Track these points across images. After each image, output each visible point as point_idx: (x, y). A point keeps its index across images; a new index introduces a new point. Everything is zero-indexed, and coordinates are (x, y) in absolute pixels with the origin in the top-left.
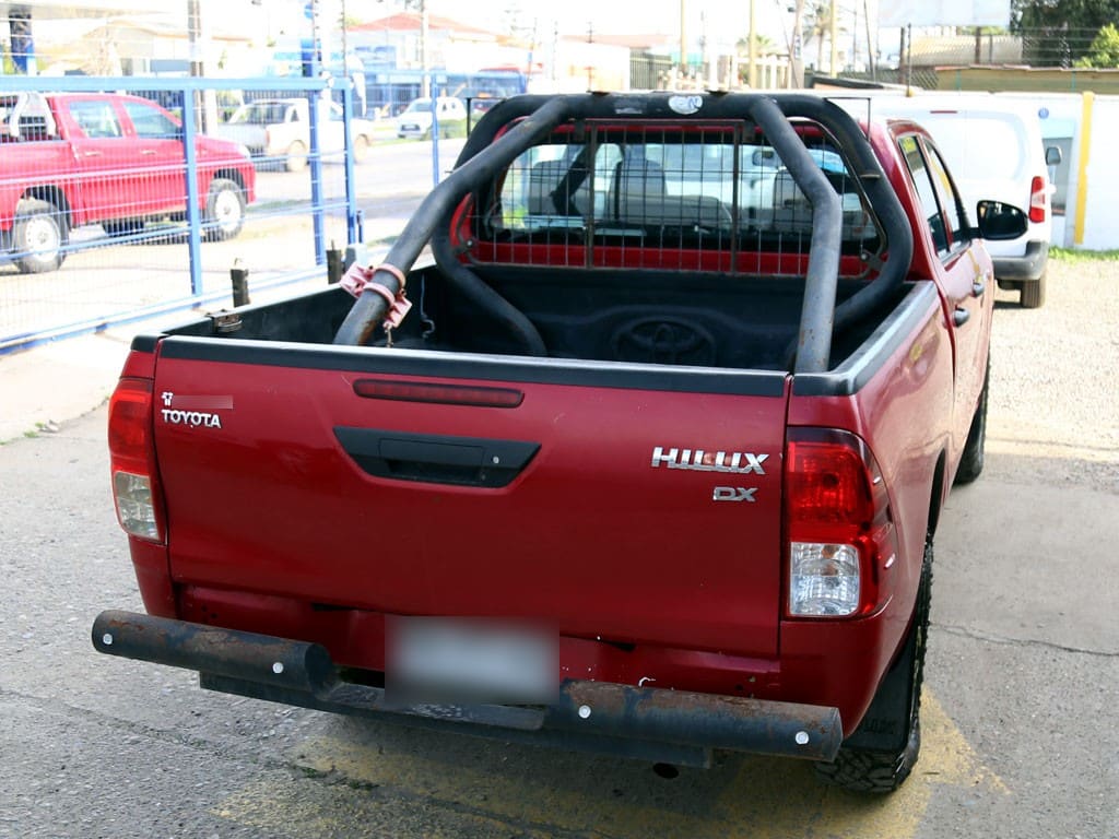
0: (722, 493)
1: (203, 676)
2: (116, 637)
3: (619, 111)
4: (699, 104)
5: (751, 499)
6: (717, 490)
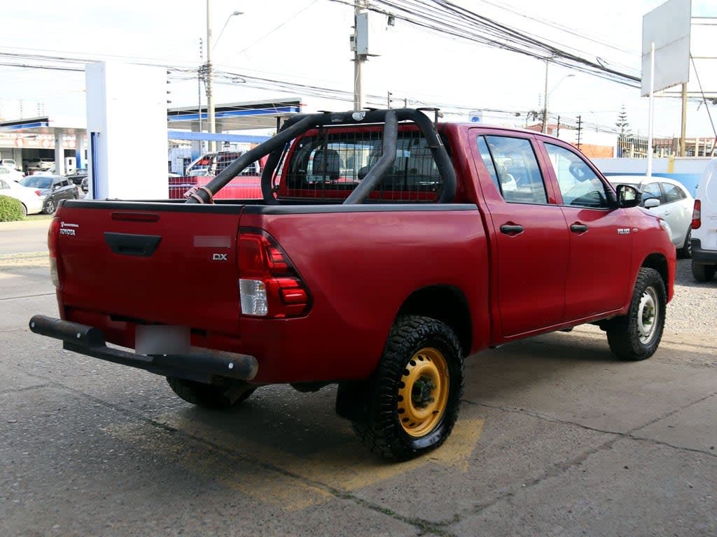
0: (217, 257)
1: (64, 343)
2: (40, 326)
3: (333, 121)
4: (364, 115)
5: (225, 259)
6: (215, 255)
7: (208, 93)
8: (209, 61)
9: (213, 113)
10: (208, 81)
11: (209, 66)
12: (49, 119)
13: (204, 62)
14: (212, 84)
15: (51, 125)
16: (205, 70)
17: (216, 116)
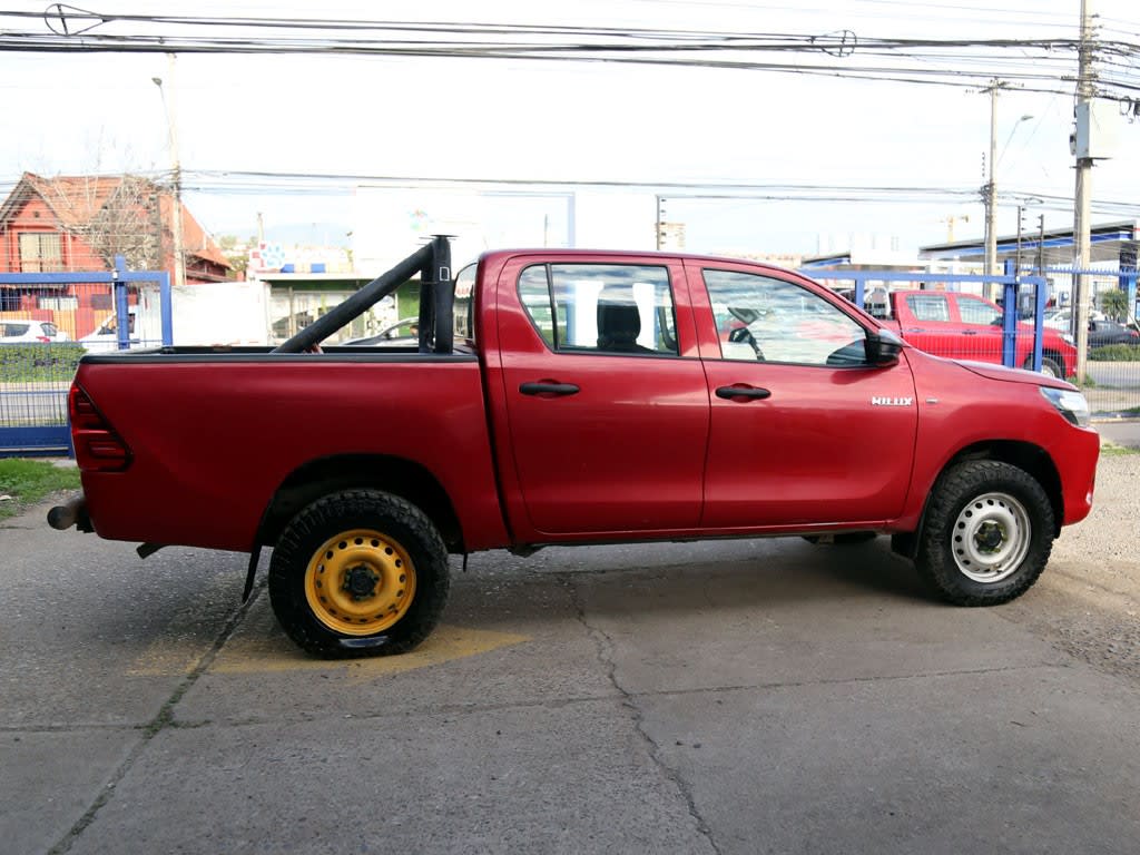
7: (989, 219)
8: (991, 180)
9: (994, 246)
10: (991, 204)
11: (991, 185)
12: (852, 255)
13: (986, 181)
14: (994, 207)
15: (854, 261)
16: (987, 192)
17: (998, 249)
